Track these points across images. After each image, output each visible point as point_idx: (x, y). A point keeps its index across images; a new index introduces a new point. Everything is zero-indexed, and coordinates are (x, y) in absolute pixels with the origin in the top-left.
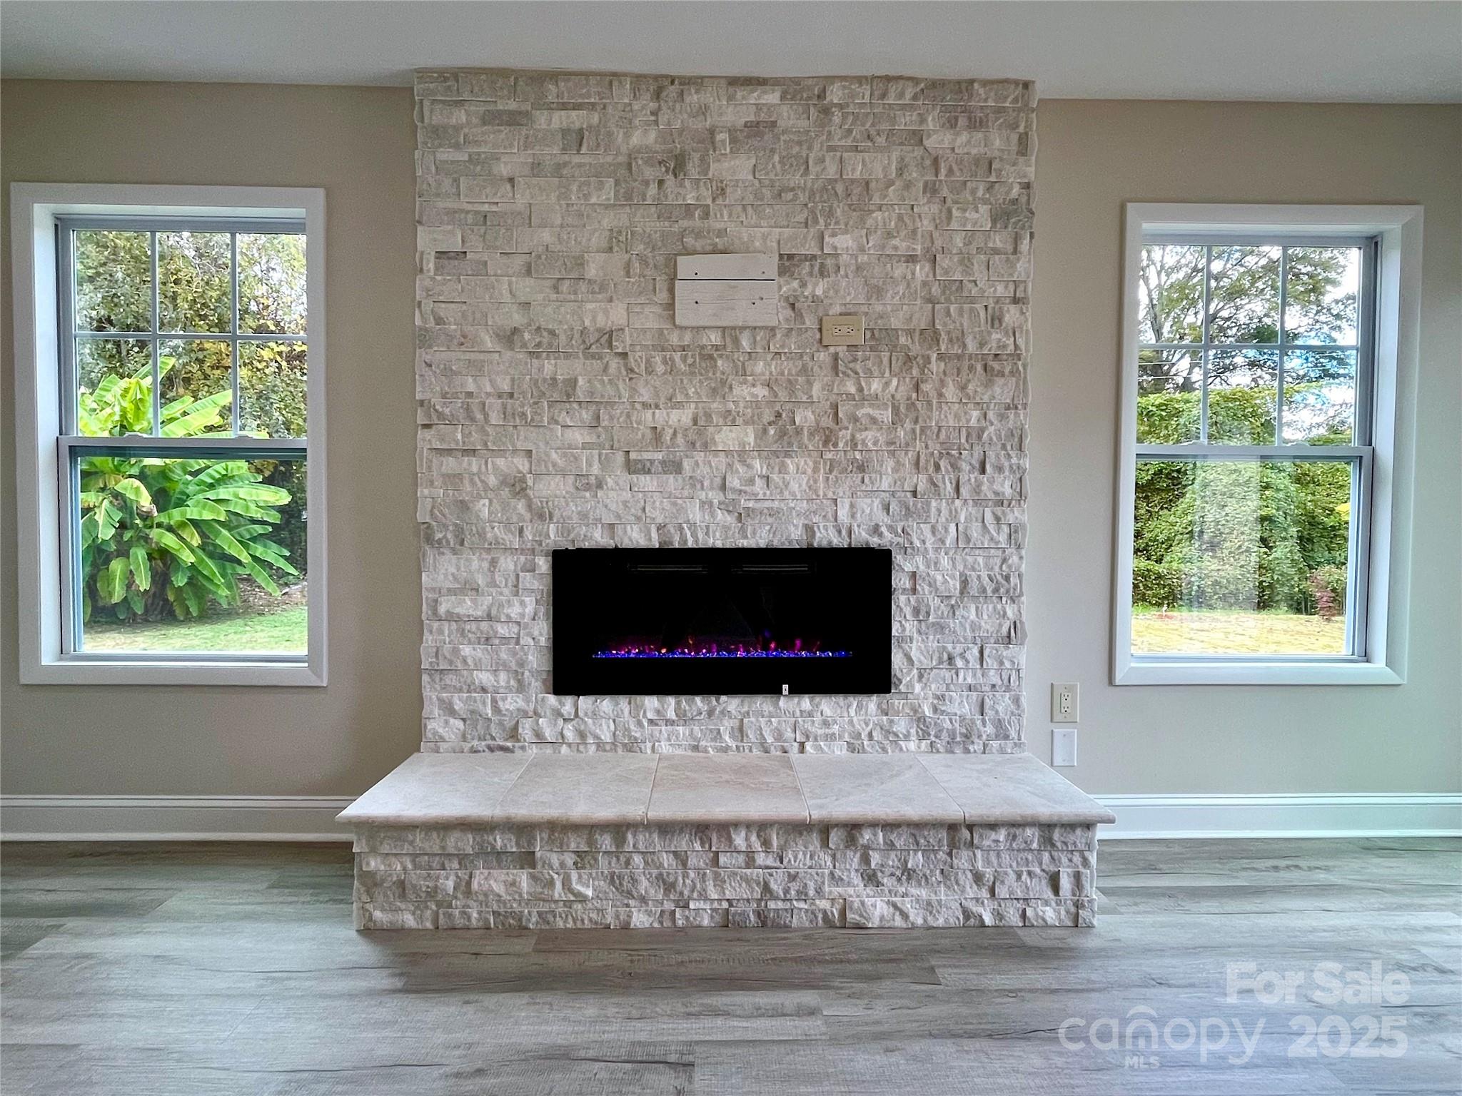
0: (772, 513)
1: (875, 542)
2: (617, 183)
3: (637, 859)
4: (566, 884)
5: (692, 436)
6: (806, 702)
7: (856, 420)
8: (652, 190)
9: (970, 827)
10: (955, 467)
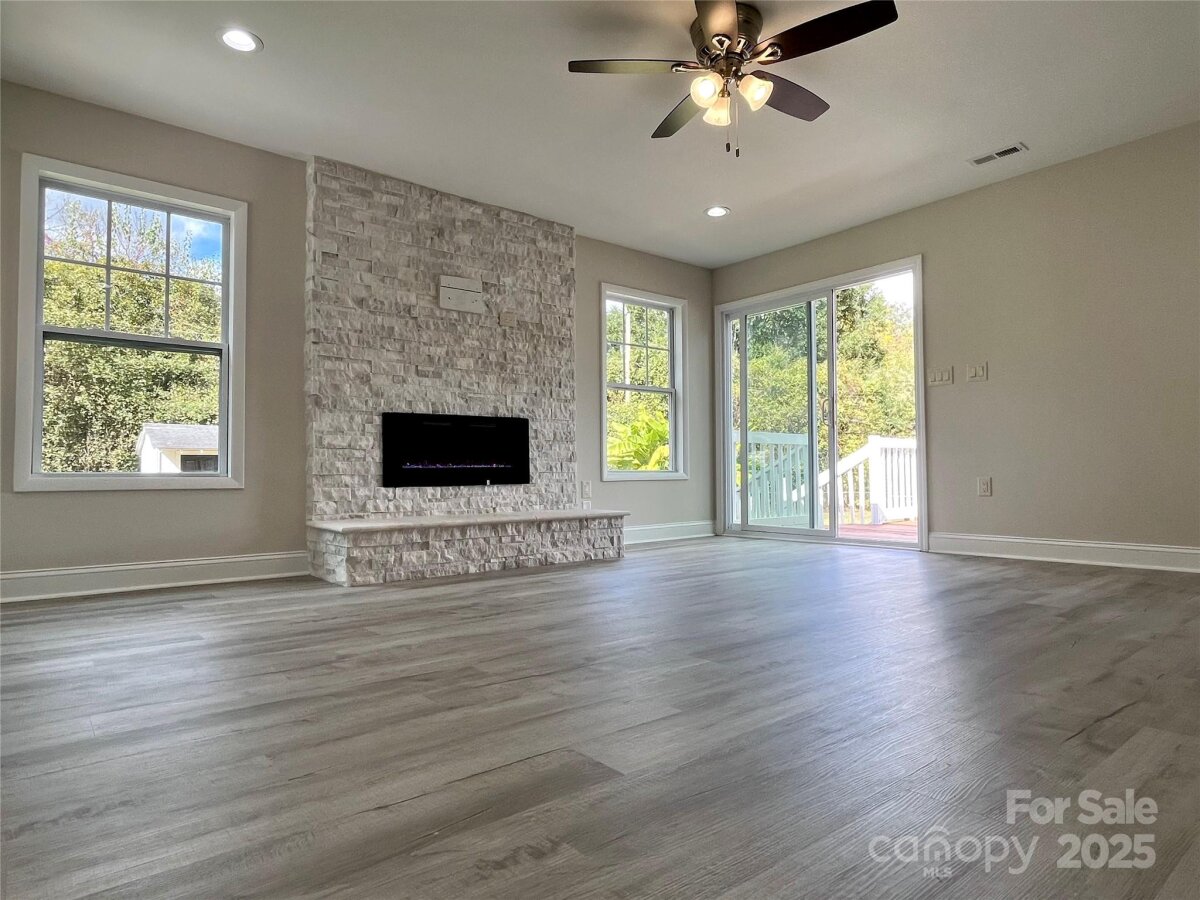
0: (481, 400)
1: (522, 416)
2: (412, 235)
3: (471, 542)
4: (443, 556)
5: (447, 361)
6: (495, 488)
7: (513, 359)
8: (429, 241)
9: (587, 520)
10: (550, 384)
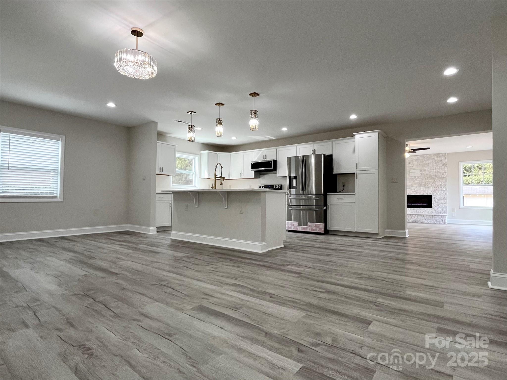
0: (420, 192)
1: (430, 195)
6: (423, 209)
7: (428, 184)
10: (439, 188)
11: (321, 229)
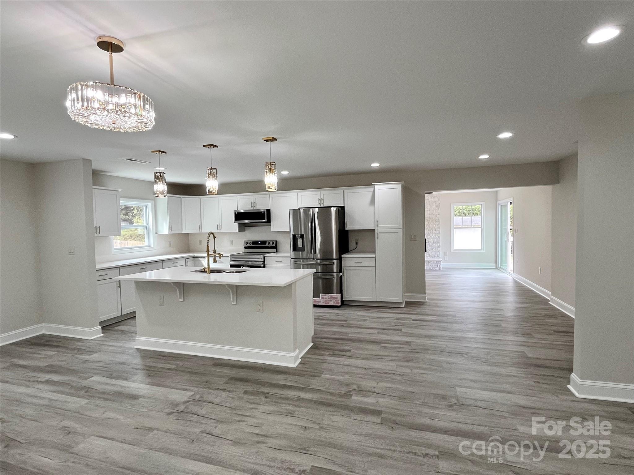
11: (337, 302)
